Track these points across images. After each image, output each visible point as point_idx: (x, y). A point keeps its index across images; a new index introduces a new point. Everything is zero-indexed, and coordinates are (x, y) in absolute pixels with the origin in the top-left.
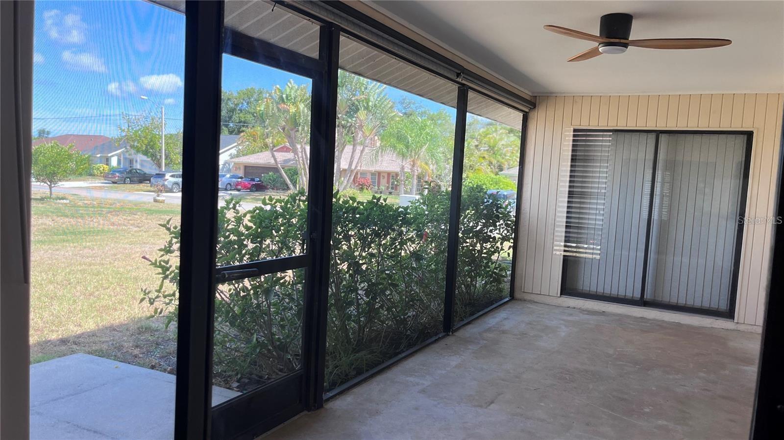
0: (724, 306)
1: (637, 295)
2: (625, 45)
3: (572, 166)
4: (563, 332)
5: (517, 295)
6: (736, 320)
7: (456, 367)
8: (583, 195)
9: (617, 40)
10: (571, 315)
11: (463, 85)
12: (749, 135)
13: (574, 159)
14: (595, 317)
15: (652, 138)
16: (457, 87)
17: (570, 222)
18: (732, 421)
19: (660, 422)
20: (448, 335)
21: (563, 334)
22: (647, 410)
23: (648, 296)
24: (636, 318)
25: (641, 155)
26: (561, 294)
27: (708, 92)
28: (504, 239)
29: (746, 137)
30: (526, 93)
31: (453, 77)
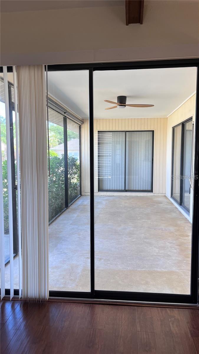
0: (149, 189)
1: (123, 189)
2: (125, 106)
3: (98, 146)
4: (104, 202)
5: (83, 194)
6: (153, 193)
7: (77, 216)
8: (103, 156)
9: (123, 104)
10: (103, 198)
11: (66, 116)
12: (153, 131)
13: (98, 144)
14: (111, 197)
15: (124, 133)
16: (63, 117)
17: (99, 166)
18: (162, 217)
19: (144, 220)
20: (67, 209)
21: (104, 203)
22: (139, 218)
23: (127, 189)
24: (124, 196)
25: (121, 140)
26: (98, 191)
27: (140, 118)
28: (75, 173)
29: (152, 132)
30: (80, 118)
31: (63, 113)
